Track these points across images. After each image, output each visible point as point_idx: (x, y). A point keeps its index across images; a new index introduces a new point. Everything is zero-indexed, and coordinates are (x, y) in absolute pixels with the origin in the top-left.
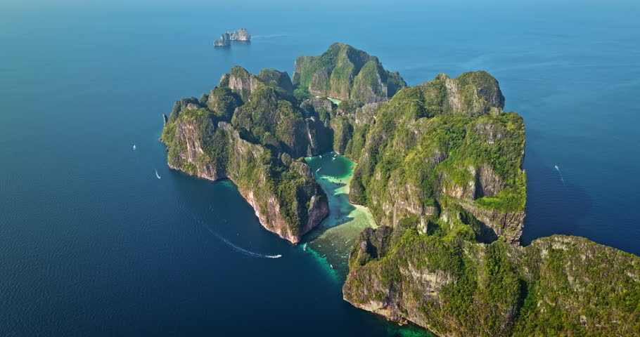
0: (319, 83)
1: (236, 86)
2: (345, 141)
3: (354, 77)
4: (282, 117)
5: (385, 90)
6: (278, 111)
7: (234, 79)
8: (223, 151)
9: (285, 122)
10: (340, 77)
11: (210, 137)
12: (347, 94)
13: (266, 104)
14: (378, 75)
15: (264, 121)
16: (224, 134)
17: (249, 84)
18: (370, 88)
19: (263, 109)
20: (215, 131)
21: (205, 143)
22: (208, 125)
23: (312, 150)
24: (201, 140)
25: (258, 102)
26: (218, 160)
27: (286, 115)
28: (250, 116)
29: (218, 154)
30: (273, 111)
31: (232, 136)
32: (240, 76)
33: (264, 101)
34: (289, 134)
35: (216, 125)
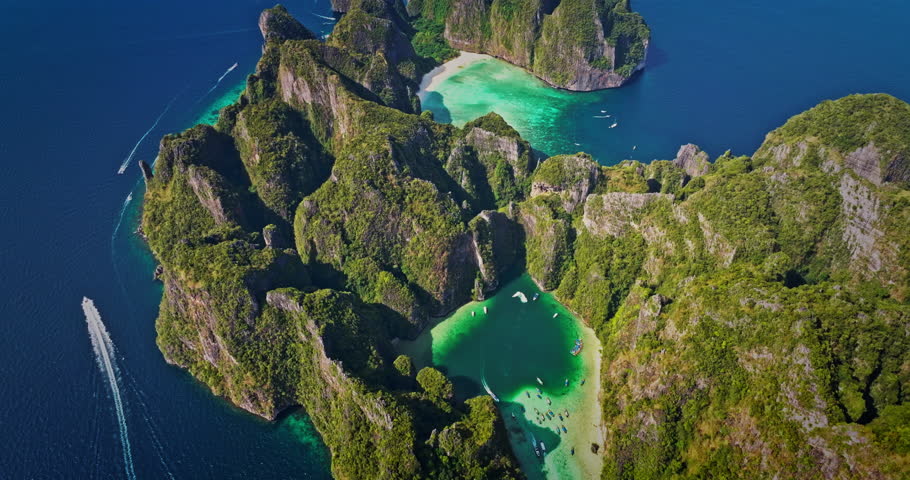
0: (466, 22)
1: (297, 92)
2: (558, 263)
3: (542, 17)
4: (416, 229)
5: (609, 53)
6: (406, 217)
7: (290, 78)
8: (284, 356)
9: (426, 243)
10: (511, 12)
11: (251, 329)
12: (528, 55)
13: (378, 201)
14: (597, 22)
15: (374, 238)
16: (282, 318)
17: (327, 95)
18: (579, 52)
19: (370, 214)
20: (259, 313)
21: (239, 343)
22: (241, 304)
23: (485, 285)
24: (229, 337)
25: (358, 197)
26: (275, 380)
27: (426, 225)
28: (340, 227)
29: (275, 367)
30: (394, 215)
31: (304, 328)
32: (302, 74)
33: (371, 195)
34: (435, 268)
35: (260, 300)
